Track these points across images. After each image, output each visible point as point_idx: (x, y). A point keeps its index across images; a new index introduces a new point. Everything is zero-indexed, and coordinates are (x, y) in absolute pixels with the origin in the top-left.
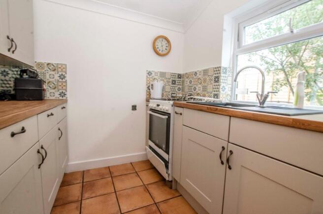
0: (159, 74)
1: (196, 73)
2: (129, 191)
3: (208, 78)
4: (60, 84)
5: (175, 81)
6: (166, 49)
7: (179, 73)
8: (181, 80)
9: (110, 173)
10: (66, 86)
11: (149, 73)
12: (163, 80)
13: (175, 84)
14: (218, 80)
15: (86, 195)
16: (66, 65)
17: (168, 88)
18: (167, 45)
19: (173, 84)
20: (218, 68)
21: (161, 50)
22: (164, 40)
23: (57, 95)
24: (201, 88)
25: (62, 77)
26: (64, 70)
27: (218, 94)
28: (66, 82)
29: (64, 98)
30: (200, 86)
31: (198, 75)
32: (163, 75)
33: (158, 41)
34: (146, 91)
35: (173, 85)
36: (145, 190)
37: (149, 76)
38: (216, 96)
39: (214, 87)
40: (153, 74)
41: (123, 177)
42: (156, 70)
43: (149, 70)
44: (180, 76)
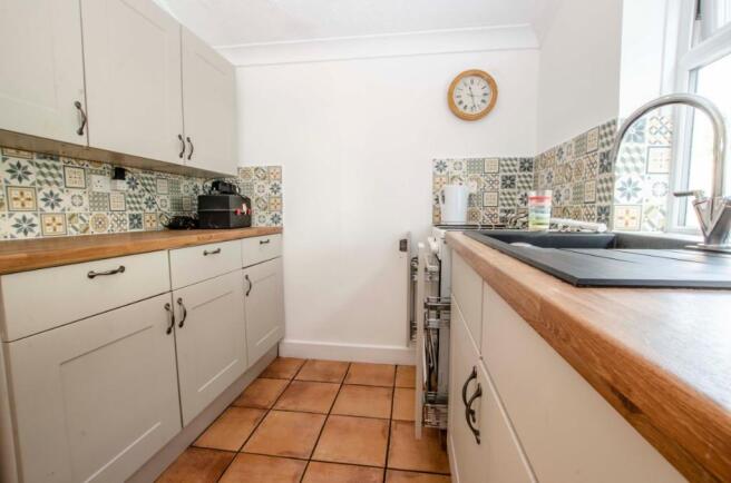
0: (464, 166)
1: (560, 150)
2: (353, 422)
3: (585, 162)
4: (272, 201)
5: (512, 179)
6: (483, 101)
7: (523, 156)
8: (532, 174)
9: (345, 375)
10: (280, 204)
11: (441, 166)
12: (477, 180)
13: (512, 185)
14: (610, 164)
15: (282, 404)
16: (280, 167)
17: (490, 199)
18: (487, 90)
19: (505, 185)
20: (609, 125)
21: (470, 105)
22: (476, 80)
23: (268, 220)
24: (571, 191)
25: (276, 189)
26: (278, 177)
27: (608, 207)
28: (280, 197)
29: (278, 225)
30: (567, 186)
31: (564, 155)
32: (475, 165)
33: (460, 85)
34: (431, 208)
35: (506, 190)
36: (383, 431)
37: (438, 173)
38: (604, 214)
39: (600, 186)
40: (450, 167)
41: (362, 391)
42: (459, 157)
43: (439, 158)
44: (527, 165)
